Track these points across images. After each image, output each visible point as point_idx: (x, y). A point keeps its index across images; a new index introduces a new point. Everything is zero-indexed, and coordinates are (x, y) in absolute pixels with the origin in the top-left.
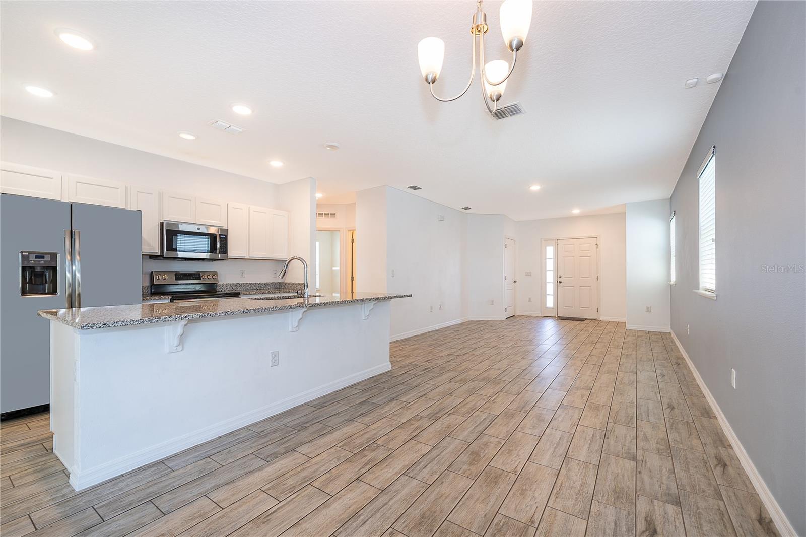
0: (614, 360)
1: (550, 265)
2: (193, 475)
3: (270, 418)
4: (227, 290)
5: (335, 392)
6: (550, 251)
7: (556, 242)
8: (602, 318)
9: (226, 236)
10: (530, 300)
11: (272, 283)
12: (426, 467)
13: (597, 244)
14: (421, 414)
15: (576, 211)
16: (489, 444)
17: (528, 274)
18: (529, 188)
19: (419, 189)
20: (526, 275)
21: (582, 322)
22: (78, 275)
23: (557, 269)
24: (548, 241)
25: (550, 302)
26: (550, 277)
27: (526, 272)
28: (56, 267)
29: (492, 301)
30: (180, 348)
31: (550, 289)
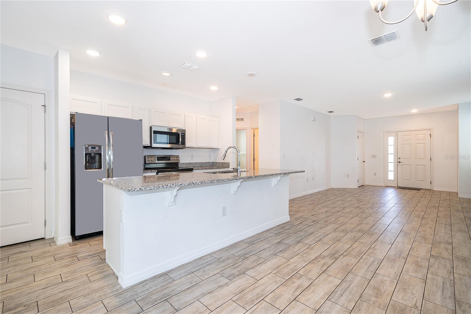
0: (460, 221)
1: (391, 150)
2: (186, 285)
3: (222, 249)
4: (184, 167)
5: (258, 234)
6: (391, 140)
7: (396, 134)
8: (435, 189)
9: (184, 134)
10: (375, 174)
11: (208, 162)
12: (342, 295)
13: (431, 135)
14: (324, 254)
15: (414, 111)
16: (384, 282)
17: (374, 157)
18: (383, 95)
19: (302, 100)
20: (372, 157)
21: (419, 191)
22: (112, 157)
23: (396, 153)
24: (390, 133)
25: (391, 176)
26: (391, 158)
27: (372, 155)
28: (101, 154)
29: (348, 175)
30: (174, 203)
31: (391, 167)
